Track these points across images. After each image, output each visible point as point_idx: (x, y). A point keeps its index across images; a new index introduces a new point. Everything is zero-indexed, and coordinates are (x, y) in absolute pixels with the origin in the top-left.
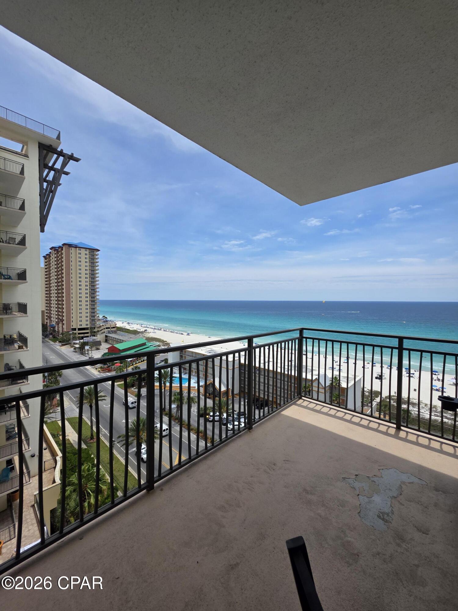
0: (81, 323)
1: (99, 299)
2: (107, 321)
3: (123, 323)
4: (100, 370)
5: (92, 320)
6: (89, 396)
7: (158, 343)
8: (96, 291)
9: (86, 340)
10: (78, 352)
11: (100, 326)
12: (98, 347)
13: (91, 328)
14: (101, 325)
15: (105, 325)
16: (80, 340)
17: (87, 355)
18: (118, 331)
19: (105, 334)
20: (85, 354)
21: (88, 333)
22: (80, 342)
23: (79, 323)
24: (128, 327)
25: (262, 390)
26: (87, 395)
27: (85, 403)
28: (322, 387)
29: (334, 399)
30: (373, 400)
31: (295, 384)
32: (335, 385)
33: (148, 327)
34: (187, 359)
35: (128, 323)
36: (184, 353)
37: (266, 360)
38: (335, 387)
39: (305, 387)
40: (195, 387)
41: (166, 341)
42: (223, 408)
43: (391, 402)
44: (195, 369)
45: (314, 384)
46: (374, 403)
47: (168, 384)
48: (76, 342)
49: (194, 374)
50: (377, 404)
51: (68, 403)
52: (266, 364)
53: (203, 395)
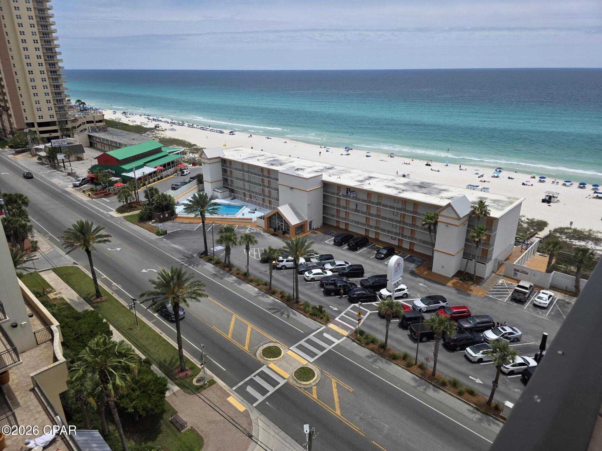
0: (40, 114)
1: (63, 68)
2: (86, 110)
3: (115, 113)
4: (90, 193)
5: (60, 108)
6: (82, 236)
7: (182, 149)
8: (56, 53)
9: (55, 143)
10: (46, 164)
11: (75, 119)
13: (59, 121)
14: (77, 116)
15: (85, 117)
16: (46, 143)
17: (63, 169)
18: (109, 127)
19: (86, 133)
20: (60, 168)
21: (56, 131)
22: (45, 147)
23: (38, 114)
24: (124, 120)
25: (358, 223)
26: (78, 234)
27: (77, 247)
28: (456, 217)
29: (476, 234)
30: (535, 234)
31: (411, 212)
32: (479, 214)
33: (161, 120)
34: (234, 176)
35: (124, 113)
36: (228, 165)
37: (366, 175)
38: (479, 217)
39: (428, 218)
40: (251, 219)
41: (194, 145)
42: (299, 250)
43: (562, 238)
44: (249, 191)
45: (443, 213)
46: (535, 240)
47: (207, 215)
48: (38, 147)
49: (247, 199)
50: (540, 242)
51: (49, 246)
52: (365, 183)
53: (265, 231)
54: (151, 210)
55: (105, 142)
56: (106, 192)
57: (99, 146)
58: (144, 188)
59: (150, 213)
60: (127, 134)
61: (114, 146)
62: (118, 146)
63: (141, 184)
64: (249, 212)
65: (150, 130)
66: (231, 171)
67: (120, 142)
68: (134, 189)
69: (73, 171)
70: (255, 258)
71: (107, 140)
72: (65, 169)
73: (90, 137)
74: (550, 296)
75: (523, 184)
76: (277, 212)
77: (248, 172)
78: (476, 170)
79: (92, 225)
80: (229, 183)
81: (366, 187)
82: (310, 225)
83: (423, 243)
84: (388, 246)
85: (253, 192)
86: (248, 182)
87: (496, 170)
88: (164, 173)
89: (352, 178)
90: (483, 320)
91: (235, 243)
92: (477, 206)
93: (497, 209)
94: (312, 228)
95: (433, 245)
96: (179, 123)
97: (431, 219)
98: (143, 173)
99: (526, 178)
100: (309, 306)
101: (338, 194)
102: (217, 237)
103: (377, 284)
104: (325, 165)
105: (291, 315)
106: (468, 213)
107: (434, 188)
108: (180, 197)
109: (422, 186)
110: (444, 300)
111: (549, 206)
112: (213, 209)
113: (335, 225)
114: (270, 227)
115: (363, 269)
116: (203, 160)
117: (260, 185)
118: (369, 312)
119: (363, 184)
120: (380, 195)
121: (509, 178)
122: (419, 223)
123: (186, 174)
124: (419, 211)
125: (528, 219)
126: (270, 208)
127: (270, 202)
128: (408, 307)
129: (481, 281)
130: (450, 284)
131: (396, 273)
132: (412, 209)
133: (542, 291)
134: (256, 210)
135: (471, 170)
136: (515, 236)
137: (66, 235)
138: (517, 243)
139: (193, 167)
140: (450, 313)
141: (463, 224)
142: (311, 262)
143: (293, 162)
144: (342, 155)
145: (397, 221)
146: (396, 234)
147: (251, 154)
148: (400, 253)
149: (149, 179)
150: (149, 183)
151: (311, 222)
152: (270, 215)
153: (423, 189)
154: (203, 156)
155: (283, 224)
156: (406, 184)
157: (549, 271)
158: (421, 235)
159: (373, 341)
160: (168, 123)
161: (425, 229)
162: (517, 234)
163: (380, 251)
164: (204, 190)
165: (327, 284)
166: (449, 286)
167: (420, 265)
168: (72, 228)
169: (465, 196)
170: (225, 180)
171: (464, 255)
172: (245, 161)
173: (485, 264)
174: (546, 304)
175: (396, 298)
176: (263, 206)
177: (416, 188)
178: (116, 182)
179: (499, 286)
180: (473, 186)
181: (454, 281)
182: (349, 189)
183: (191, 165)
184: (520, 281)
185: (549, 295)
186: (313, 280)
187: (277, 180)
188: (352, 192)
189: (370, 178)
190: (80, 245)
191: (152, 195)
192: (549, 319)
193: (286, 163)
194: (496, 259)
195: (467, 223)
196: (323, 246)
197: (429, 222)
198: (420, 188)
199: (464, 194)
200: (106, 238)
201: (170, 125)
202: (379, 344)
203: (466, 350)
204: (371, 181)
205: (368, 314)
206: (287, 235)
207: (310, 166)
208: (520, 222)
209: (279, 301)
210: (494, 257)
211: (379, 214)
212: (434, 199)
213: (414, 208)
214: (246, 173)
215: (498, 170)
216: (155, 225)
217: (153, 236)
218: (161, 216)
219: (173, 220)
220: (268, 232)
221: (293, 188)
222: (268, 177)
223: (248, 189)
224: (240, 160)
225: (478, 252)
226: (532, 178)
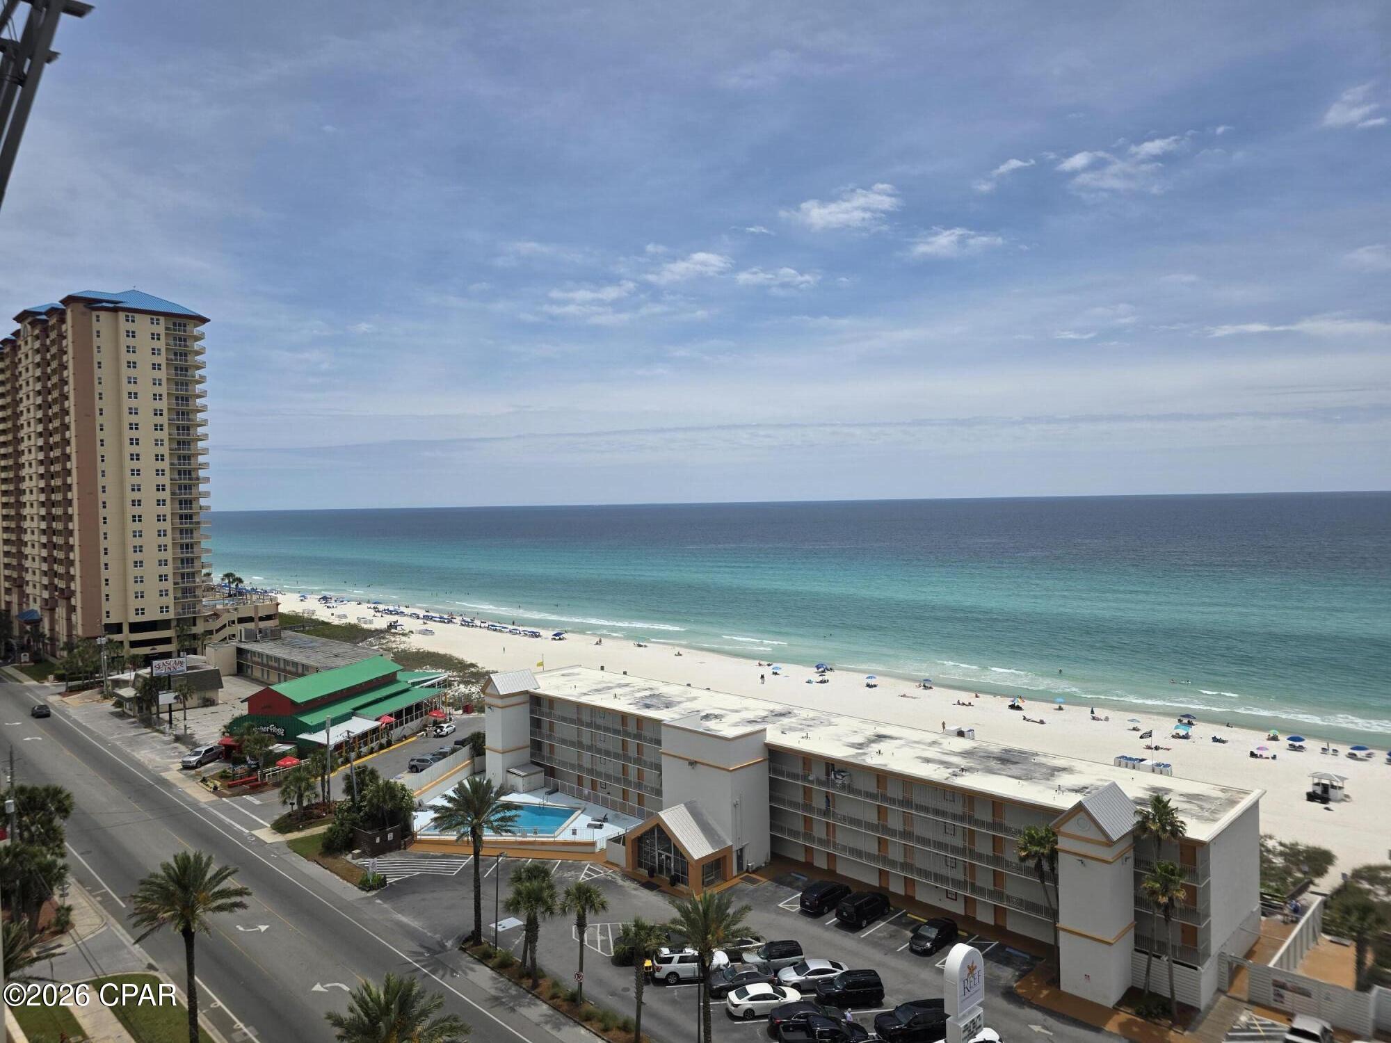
0: (139, 603)
1: (208, 508)
2: (241, 594)
3: (303, 599)
4: (218, 784)
5: (185, 590)
6: (179, 893)
7: (443, 675)
8: (198, 479)
9: (160, 668)
10: (130, 716)
11: (215, 614)
12: (209, 695)
13: (178, 620)
14: (219, 607)
15: (236, 609)
16: (140, 667)
17: (167, 726)
18: (285, 629)
19: (234, 643)
20: (160, 724)
21: (167, 641)
22: (137, 676)
23: (134, 603)
24: (322, 614)
25: (859, 853)
26: (171, 888)
27: (164, 921)
28: (1102, 838)
29: (1156, 886)
30: (1307, 885)
31: (989, 826)
32: (1157, 831)
33: (402, 613)
34: (558, 734)
35: (324, 598)
36: (545, 709)
37: (871, 731)
38: (1159, 839)
39: (1031, 840)
40: (593, 844)
41: (472, 666)
42: (714, 926)
44: (591, 771)
45: (1069, 827)
46: (1312, 901)
47: (488, 835)
48: (121, 676)
49: (586, 792)
50: (1325, 905)
51: (98, 921)
52: (870, 749)
53: (626, 876)
54: (354, 823)
55: (272, 663)
56: (257, 780)
57: (257, 673)
58: (344, 770)
59: (352, 830)
60: (324, 644)
61: (290, 673)
62: (299, 671)
63: (340, 761)
64: (589, 826)
65: (378, 633)
66: (551, 724)
67: (305, 661)
68: (321, 771)
69: (189, 732)
70: (599, 951)
71: (278, 660)
72: (171, 727)
73: (240, 652)
75: (1253, 755)
76: (658, 825)
77: (589, 725)
78: (1132, 720)
79: (208, 865)
80: (546, 752)
81: (872, 760)
82: (740, 858)
83: (1026, 909)
84: (938, 917)
85: (599, 774)
86: (590, 748)
87: (1180, 721)
88: (396, 733)
89: (837, 738)
91: (549, 909)
92: (1150, 810)
93: (1199, 818)
94: (745, 868)
95: (1055, 914)
96: (441, 618)
97: (1040, 843)
98: (348, 732)
99: (1257, 739)
101: (805, 778)
102: (508, 893)
103: (924, 1026)
104: (772, 706)
106: (1128, 828)
107: (1036, 764)
108: (426, 790)
111: (1326, 808)
112: (502, 819)
113: (803, 860)
114: (640, 865)
115: (879, 984)
116: (488, 700)
117: (617, 756)
119: (865, 754)
120: (908, 782)
121: (1215, 739)
122: (1012, 855)
123: (447, 734)
124: (1008, 824)
125: (1281, 844)
126: (641, 815)
127: (641, 799)
129: (1193, 1018)
130: (1112, 1026)
132: (988, 818)
134: (605, 820)
135: (1119, 722)
136: (1258, 889)
137: (141, 890)
138: (1268, 908)
139: (465, 716)
141: (1122, 858)
142: (744, 962)
143: (695, 698)
144: (809, 682)
145: (955, 850)
146: (956, 883)
147: (599, 683)
148: (971, 936)
149: (360, 748)
150: (359, 757)
151: (741, 850)
152: (639, 834)
153: (1011, 766)
154: (489, 690)
155: (672, 855)
156: (967, 754)
157: (1363, 987)
158: (1020, 887)
160: (418, 617)
161: (1027, 871)
162: (1262, 885)
163: (922, 932)
164: (484, 771)
165: (786, 1030)
166: (1111, 1034)
167: (1026, 972)
168: (161, 872)
169: (1114, 786)
170: (536, 746)
171: (1136, 943)
172: (584, 700)
173: (1195, 969)
176: (623, 809)
177: (993, 764)
178: (283, 755)
179: (1243, 1030)
180: (1131, 759)
181: (1123, 1017)
182: (832, 766)
183: (460, 712)
184: (1294, 1015)
186: (750, 1014)
187: (659, 742)
188: (840, 772)
189: (880, 737)
190: (173, 918)
191: (362, 785)
193: (679, 703)
194: (1221, 955)
195: (1131, 854)
196: (773, 916)
197: (1036, 853)
198: (1002, 763)
199: (1112, 779)
200: (237, 899)
201: (421, 621)
204: (882, 746)
206: (681, 887)
207: (735, 708)
208: (1264, 855)
210: (1215, 949)
211: (908, 828)
212: (1040, 792)
213: (994, 816)
214: (587, 727)
215: (1185, 721)
216: (359, 861)
217: (352, 893)
218: (378, 840)
219: (405, 849)
220: (635, 880)
221: (696, 762)
222: (638, 736)
223: (590, 767)
224: (572, 696)
225: (1173, 936)
226: (1269, 739)
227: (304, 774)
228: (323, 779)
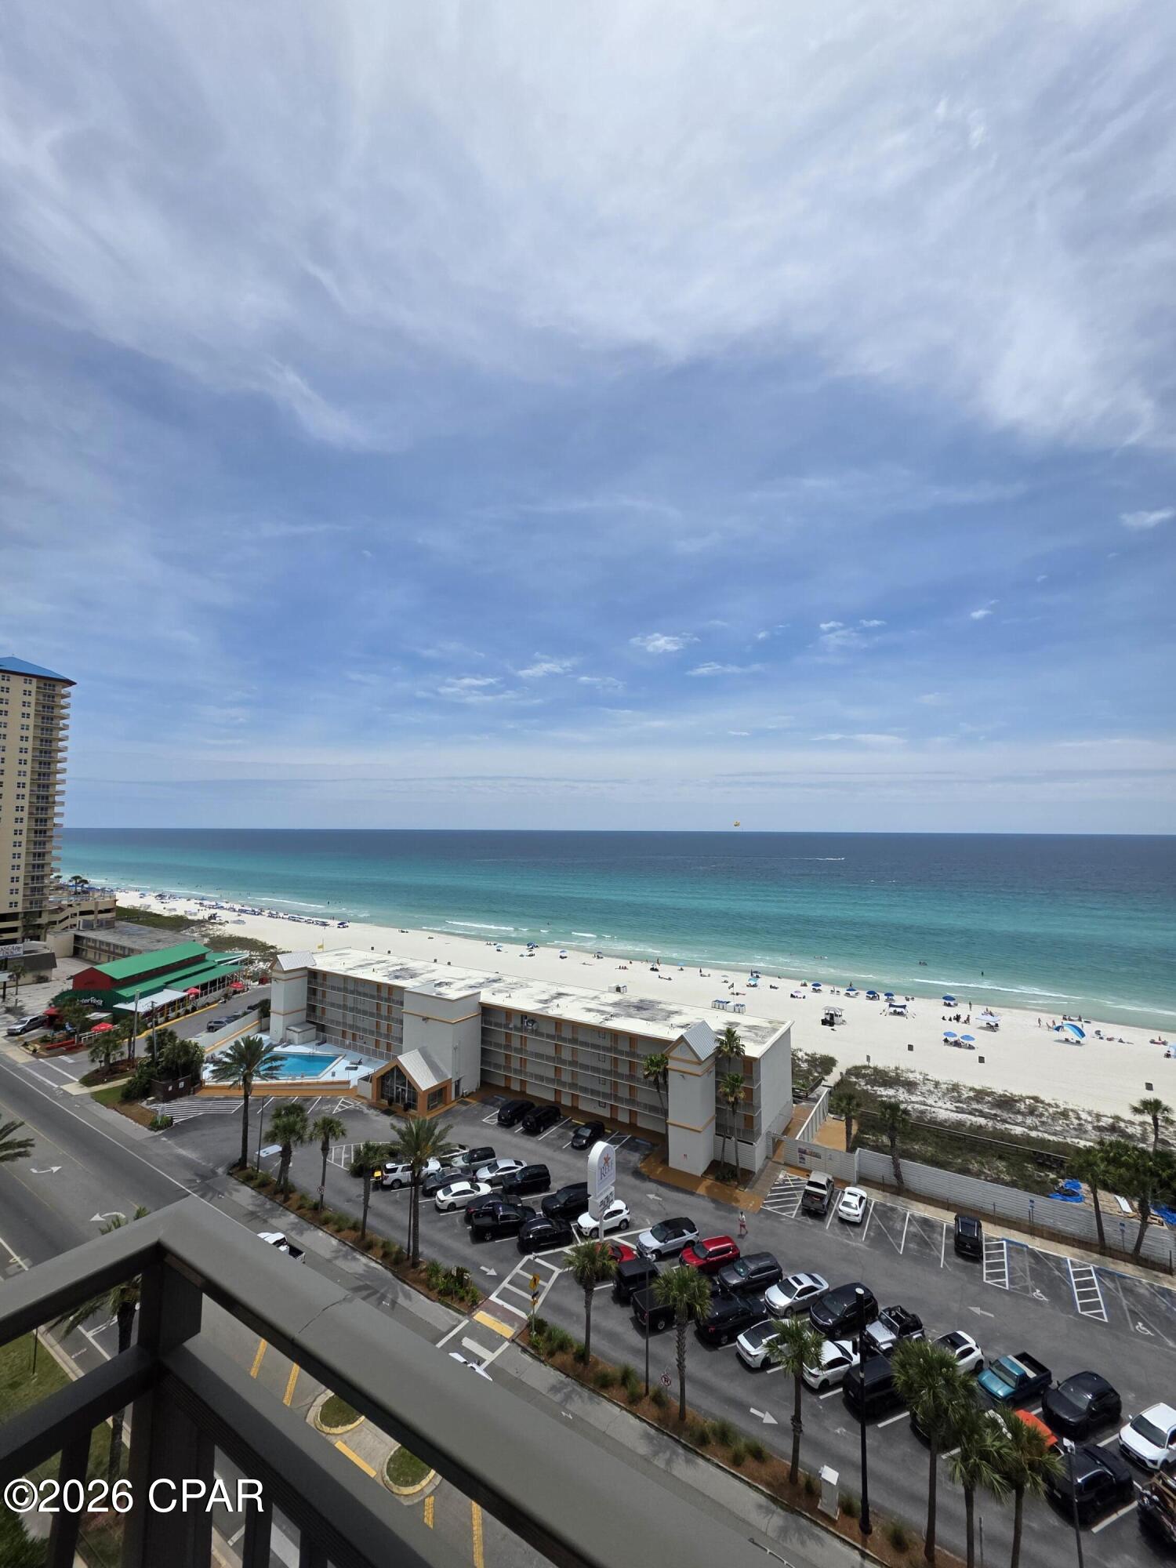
2: (85, 892)
4: (37, 1047)
5: (34, 890)
11: (60, 908)
12: (43, 973)
13: (25, 913)
14: (64, 903)
15: (79, 904)
18: (121, 919)
19: (73, 931)
21: (13, 930)
24: (156, 908)
25: (541, 1078)
28: (695, 1060)
29: (728, 1090)
30: (820, 1081)
31: (628, 1054)
32: (728, 1052)
34: (328, 999)
36: (320, 980)
37: (554, 990)
38: (730, 1058)
39: (652, 1063)
40: (348, 1082)
41: (272, 947)
42: (423, 1145)
43: (860, 1085)
44: (351, 1027)
45: (675, 1053)
46: (823, 1091)
49: (347, 1042)
50: (830, 1093)
52: (552, 1004)
53: (371, 1106)
54: (152, 1075)
55: (104, 947)
56: (73, 1043)
57: (90, 955)
58: (150, 1032)
59: (149, 1082)
60: (150, 932)
61: (118, 955)
62: (123, 953)
64: (347, 1068)
65: (199, 923)
66: (324, 992)
67: (132, 946)
68: (128, 1034)
69: (19, 1004)
70: (342, 1166)
71: (108, 944)
72: (3, 1001)
73: (77, 938)
74: (862, 1198)
75: (792, 996)
76: (397, 1066)
77: (352, 992)
78: (723, 976)
80: (318, 1013)
81: (553, 1012)
82: (457, 1087)
83: (649, 1110)
84: (592, 1120)
85: (358, 1029)
86: (352, 1010)
87: (751, 975)
88: (202, 1000)
89: (531, 996)
90: (762, 1264)
91: (301, 1138)
92: (725, 1038)
93: (755, 1041)
94: (461, 1094)
95: (666, 1113)
96: (252, 911)
97: (657, 1065)
99: (794, 986)
100: (438, 1271)
101: (506, 1026)
102: (269, 1127)
103: (573, 1204)
104: (487, 976)
105: (401, 1300)
106: (711, 1051)
107: (659, 1010)
108: (217, 1046)
109: (642, 1008)
110: (692, 1230)
111: (833, 1029)
112: (269, 1068)
113: (503, 1085)
114: (383, 1097)
115: (547, 1174)
116: (274, 975)
117: (372, 1015)
118: (557, 1271)
119: (548, 1007)
120: (575, 1026)
121: (771, 987)
122: (641, 1073)
124: (639, 1052)
125: (806, 1054)
126: (388, 1058)
127: (387, 1047)
128: (629, 1250)
129: (750, 1180)
130: (701, 1190)
131: (603, 1178)
132: (626, 1048)
133: (848, 1189)
134: (360, 1063)
135: (717, 976)
136: (790, 1086)
138: (797, 1098)
139: (259, 987)
140: (703, 1256)
141: (708, 1071)
142: (452, 1167)
143: (434, 971)
144: (521, 956)
145: (605, 1072)
146: (605, 1095)
147: (364, 960)
148: (609, 1135)
149: (168, 1013)
150: (165, 1021)
151: (459, 1081)
152: (382, 1073)
153: (644, 1012)
154: (276, 967)
155: (406, 1088)
156: (615, 1004)
157: (851, 1149)
158: (646, 1095)
159: (563, 1345)
160: (234, 911)
161: (650, 1084)
162: (794, 1082)
163: (581, 1132)
164: (269, 1029)
165: (477, 1216)
166: (699, 1196)
167: (648, 1155)
169: (704, 1023)
170: (312, 1009)
171: (716, 1129)
172: (350, 973)
173: (752, 1144)
174: (858, 1216)
175: (608, 1232)
176: (374, 1054)
177: (632, 1011)
178: (100, 1021)
179: (780, 1185)
180: (721, 1002)
181: (708, 1182)
182: (524, 1016)
184: (810, 1172)
185: (859, 1196)
186: (452, 1207)
187: (402, 1004)
188: (530, 1021)
189: (560, 995)
191: (162, 1044)
192: (869, 1246)
193: (421, 975)
194: (768, 1133)
195: (713, 1069)
196: (478, 1129)
197: (655, 1071)
198: (638, 1010)
199: (705, 1017)
201: (236, 914)
202: (574, 1350)
203: (739, 1342)
204: (561, 1001)
205: (555, 1276)
206: (412, 1112)
207: (462, 977)
208: (795, 1061)
209: (379, 1267)
210: (764, 1129)
211: (575, 1059)
212: (659, 1029)
213: (630, 1047)
214: (350, 993)
215: (755, 975)
216: (153, 1107)
217: (141, 1132)
218: (170, 1088)
219: (194, 1093)
220: (377, 1108)
221: (428, 1018)
222: (388, 1000)
223: (351, 1023)
224: (342, 970)
225: (738, 1123)
226: (802, 985)
227: (112, 1037)
228: (130, 1040)
